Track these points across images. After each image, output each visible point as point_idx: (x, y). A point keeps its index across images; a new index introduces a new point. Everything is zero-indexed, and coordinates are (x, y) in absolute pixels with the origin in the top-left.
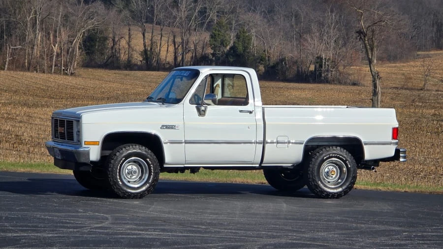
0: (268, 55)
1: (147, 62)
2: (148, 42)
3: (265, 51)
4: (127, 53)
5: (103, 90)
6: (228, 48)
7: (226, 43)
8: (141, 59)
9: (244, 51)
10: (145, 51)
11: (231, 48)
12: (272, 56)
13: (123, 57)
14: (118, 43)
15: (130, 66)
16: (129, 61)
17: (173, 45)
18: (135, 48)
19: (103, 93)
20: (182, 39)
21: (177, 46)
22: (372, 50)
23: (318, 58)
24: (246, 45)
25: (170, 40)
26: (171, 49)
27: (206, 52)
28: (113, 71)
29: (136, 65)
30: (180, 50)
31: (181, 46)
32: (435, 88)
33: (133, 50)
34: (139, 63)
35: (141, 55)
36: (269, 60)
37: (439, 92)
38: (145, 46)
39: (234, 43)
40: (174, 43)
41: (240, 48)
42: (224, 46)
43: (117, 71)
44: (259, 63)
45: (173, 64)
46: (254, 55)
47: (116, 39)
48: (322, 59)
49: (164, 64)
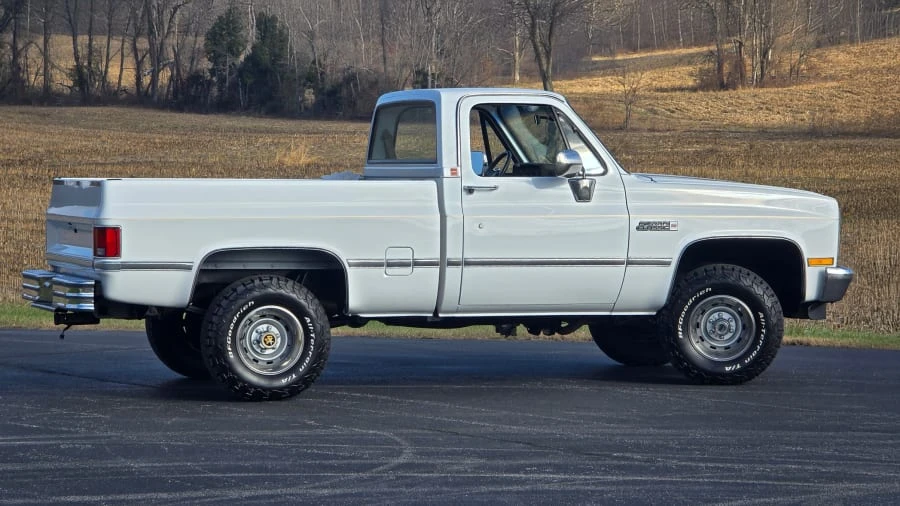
0: (320, 70)
1: (82, 89)
2: (83, 51)
3: (314, 62)
4: (41, 71)
5: (7, 146)
6: (242, 58)
7: (238, 49)
8: (71, 83)
9: (273, 62)
10: (78, 69)
11: (247, 59)
12: (328, 72)
13: (35, 80)
14: (23, 53)
15: (48, 97)
16: (47, 88)
17: (132, 55)
18: (56, 63)
19: (9, 151)
20: (151, 44)
21: (140, 58)
22: (548, 54)
23: (418, 73)
24: (277, 51)
25: (127, 45)
26: (130, 63)
27: (199, 66)
28: (18, 108)
29: (60, 95)
30: (147, 67)
31: (148, 56)
32: (647, 125)
33: (53, 66)
34: (67, 91)
35: (70, 75)
36: (323, 80)
37: (657, 134)
38: (77, 59)
39: (254, 48)
40: (135, 50)
41: (266, 58)
42: (233, 54)
43: (24, 108)
44: (304, 85)
45: (134, 92)
46: (293, 71)
47: (20, 46)
48: (426, 75)
49: (116, 93)
